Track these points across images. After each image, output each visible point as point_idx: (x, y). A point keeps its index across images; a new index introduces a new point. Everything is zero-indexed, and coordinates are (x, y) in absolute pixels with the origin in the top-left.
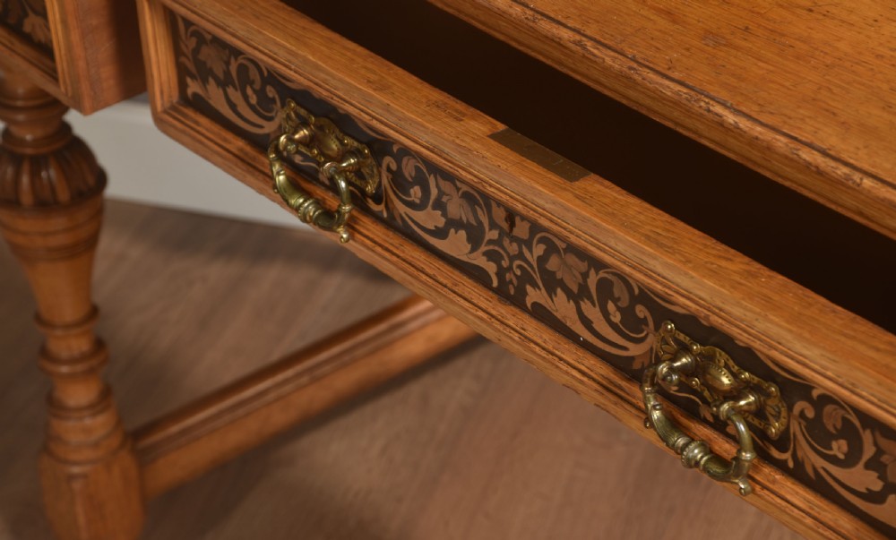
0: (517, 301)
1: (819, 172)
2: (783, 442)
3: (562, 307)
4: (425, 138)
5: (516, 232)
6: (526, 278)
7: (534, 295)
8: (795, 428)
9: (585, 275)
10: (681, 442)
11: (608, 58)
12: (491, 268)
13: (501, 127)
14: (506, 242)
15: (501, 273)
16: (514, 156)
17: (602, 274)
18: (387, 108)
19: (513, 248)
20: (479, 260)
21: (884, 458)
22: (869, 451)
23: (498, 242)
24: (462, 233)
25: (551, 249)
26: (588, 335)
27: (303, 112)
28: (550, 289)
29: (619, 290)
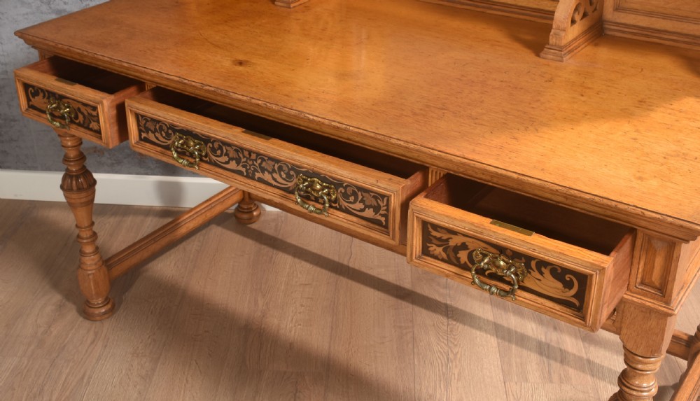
0: (253, 178)
1: (338, 128)
2: (336, 201)
3: (267, 177)
4: (222, 135)
5: (252, 157)
6: (255, 170)
7: (258, 175)
8: (339, 196)
9: (274, 166)
10: (307, 206)
11: (274, 107)
12: (244, 170)
13: (244, 130)
14: (248, 161)
15: (247, 171)
16: (250, 136)
17: (279, 164)
18: (210, 128)
19: (251, 163)
20: (240, 168)
21: (365, 199)
22: (360, 198)
23: (246, 162)
24: (234, 162)
25: (263, 160)
26: (276, 184)
27: (181, 135)
28: (263, 172)
29: (285, 168)
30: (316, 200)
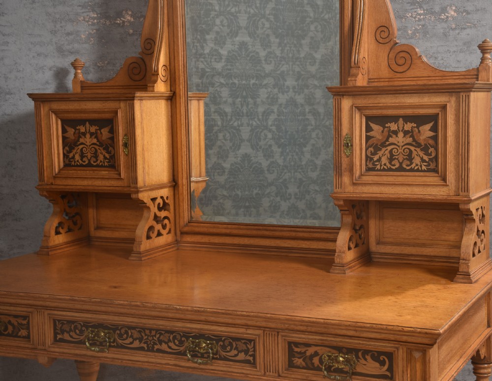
0: (152, 351)
2: (217, 353)
3: (164, 347)
5: (152, 334)
6: (154, 344)
7: (156, 347)
9: (169, 337)
10: (196, 360)
12: (145, 346)
14: (149, 338)
15: (148, 346)
17: (174, 335)
19: (151, 338)
20: (142, 345)
21: (238, 346)
22: (234, 346)
23: (147, 339)
24: (138, 341)
25: (161, 334)
26: (170, 351)
27: (93, 329)
28: (161, 344)
29: (178, 337)
30: (202, 356)
